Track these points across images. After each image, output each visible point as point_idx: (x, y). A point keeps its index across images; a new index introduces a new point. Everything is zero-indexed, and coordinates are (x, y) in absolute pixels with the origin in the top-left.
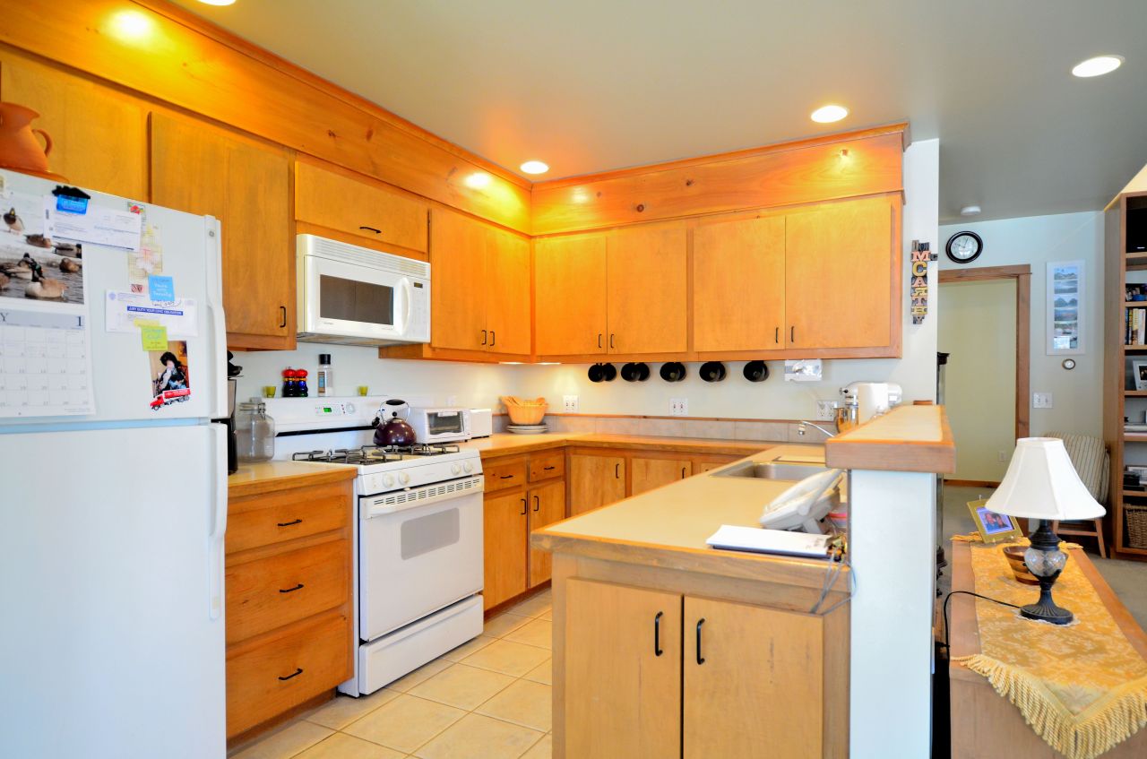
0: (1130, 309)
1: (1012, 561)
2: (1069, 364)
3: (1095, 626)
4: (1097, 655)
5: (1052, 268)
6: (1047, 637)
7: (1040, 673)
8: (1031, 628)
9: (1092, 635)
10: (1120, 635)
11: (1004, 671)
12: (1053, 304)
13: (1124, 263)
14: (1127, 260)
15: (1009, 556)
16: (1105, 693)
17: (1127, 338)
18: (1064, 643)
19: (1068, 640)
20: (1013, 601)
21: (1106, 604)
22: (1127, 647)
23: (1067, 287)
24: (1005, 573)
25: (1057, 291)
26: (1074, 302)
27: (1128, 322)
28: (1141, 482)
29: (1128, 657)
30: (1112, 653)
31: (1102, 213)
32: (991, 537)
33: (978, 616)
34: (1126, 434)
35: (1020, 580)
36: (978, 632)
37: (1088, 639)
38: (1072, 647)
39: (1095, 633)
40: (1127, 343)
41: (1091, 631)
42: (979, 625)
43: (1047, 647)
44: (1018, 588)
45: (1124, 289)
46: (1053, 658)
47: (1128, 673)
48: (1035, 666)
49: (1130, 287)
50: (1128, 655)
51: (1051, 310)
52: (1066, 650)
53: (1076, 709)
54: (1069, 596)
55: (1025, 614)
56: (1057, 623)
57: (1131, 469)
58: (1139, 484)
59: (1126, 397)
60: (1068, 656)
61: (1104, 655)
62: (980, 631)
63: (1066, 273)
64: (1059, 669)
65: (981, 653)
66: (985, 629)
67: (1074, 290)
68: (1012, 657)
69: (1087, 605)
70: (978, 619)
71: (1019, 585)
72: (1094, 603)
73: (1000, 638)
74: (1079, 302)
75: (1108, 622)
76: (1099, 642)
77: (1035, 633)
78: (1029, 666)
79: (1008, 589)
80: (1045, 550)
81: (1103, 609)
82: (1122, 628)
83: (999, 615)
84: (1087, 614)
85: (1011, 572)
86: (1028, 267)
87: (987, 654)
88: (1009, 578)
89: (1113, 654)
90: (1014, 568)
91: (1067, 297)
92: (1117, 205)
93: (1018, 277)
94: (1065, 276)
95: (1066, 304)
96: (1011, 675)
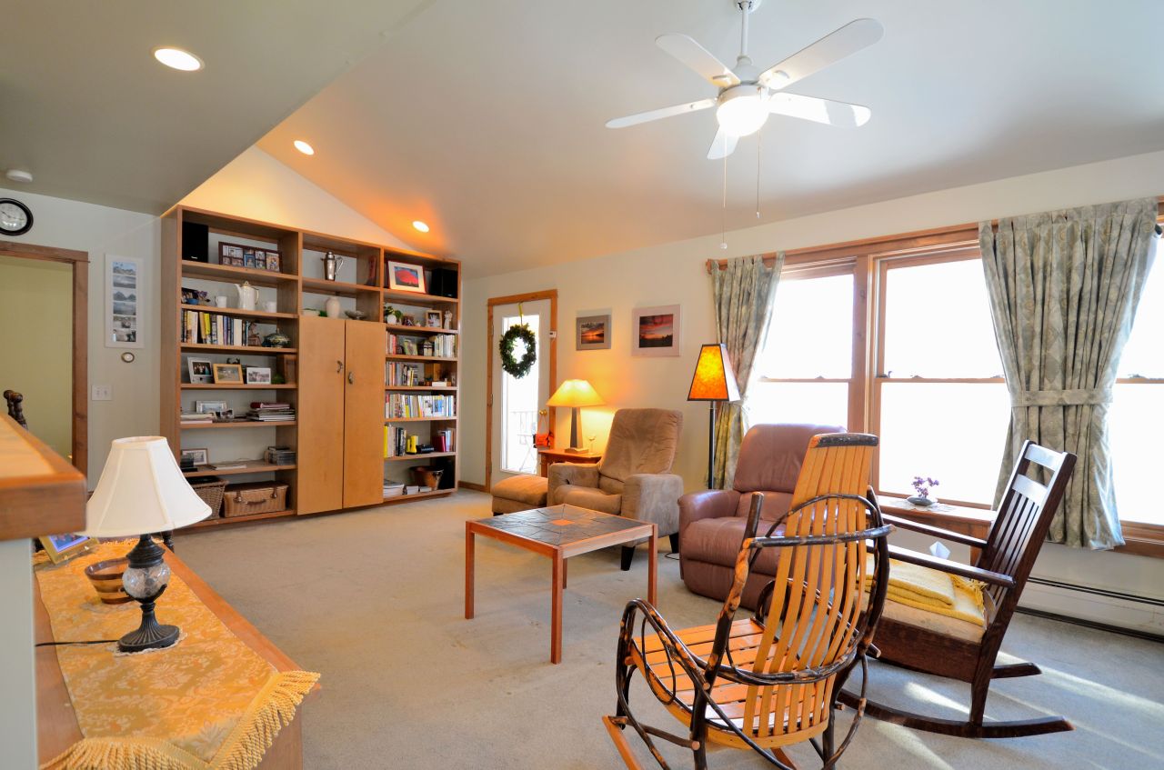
0: (185, 310)
1: (98, 583)
2: (128, 357)
3: (204, 633)
4: (216, 670)
5: (111, 262)
6: (158, 669)
7: (164, 731)
8: (138, 664)
9: (203, 646)
10: (228, 635)
11: (121, 752)
12: (112, 297)
13: (179, 269)
14: (183, 266)
15: (93, 577)
16: (239, 719)
17: (183, 336)
18: (178, 669)
19: (181, 664)
20: (105, 635)
21: (204, 601)
22: (239, 647)
23: (126, 282)
24: (87, 598)
25: (116, 284)
26: (132, 298)
27: (183, 322)
28: (195, 464)
29: (245, 659)
30: (229, 660)
31: (159, 218)
32: (62, 556)
33: (64, 674)
34: (182, 423)
35: (107, 602)
36: (71, 702)
37: (200, 654)
38: (187, 671)
39: (205, 642)
40: (183, 341)
41: (200, 641)
42: (70, 690)
43: (160, 685)
44: (107, 613)
45: (180, 292)
46: (171, 698)
47: (251, 680)
48: (155, 720)
49: (185, 291)
50: (244, 656)
51: (110, 303)
52: (183, 679)
53: (210, 754)
54: (166, 604)
55: (123, 649)
56: (163, 647)
57: (185, 453)
58: (193, 466)
59: (183, 389)
60: (186, 686)
61: (223, 667)
62: (73, 698)
63: (125, 269)
64: (184, 711)
65: (82, 737)
66: (78, 692)
67: (133, 286)
68: (124, 722)
69: (187, 609)
70: (67, 680)
71: (107, 608)
72: (193, 604)
73: (101, 698)
74: (137, 298)
75: (214, 624)
76: (212, 651)
77: (142, 671)
78: (149, 724)
79: (96, 619)
80: (146, 567)
81: (204, 608)
82: (227, 624)
83: (93, 662)
84: (190, 619)
85: (95, 594)
86: (86, 254)
87: (92, 735)
88: (93, 604)
89: (230, 662)
90: (99, 589)
91: (126, 292)
92: (173, 215)
93: (74, 263)
94: (125, 271)
95: (125, 299)
96: (131, 751)
